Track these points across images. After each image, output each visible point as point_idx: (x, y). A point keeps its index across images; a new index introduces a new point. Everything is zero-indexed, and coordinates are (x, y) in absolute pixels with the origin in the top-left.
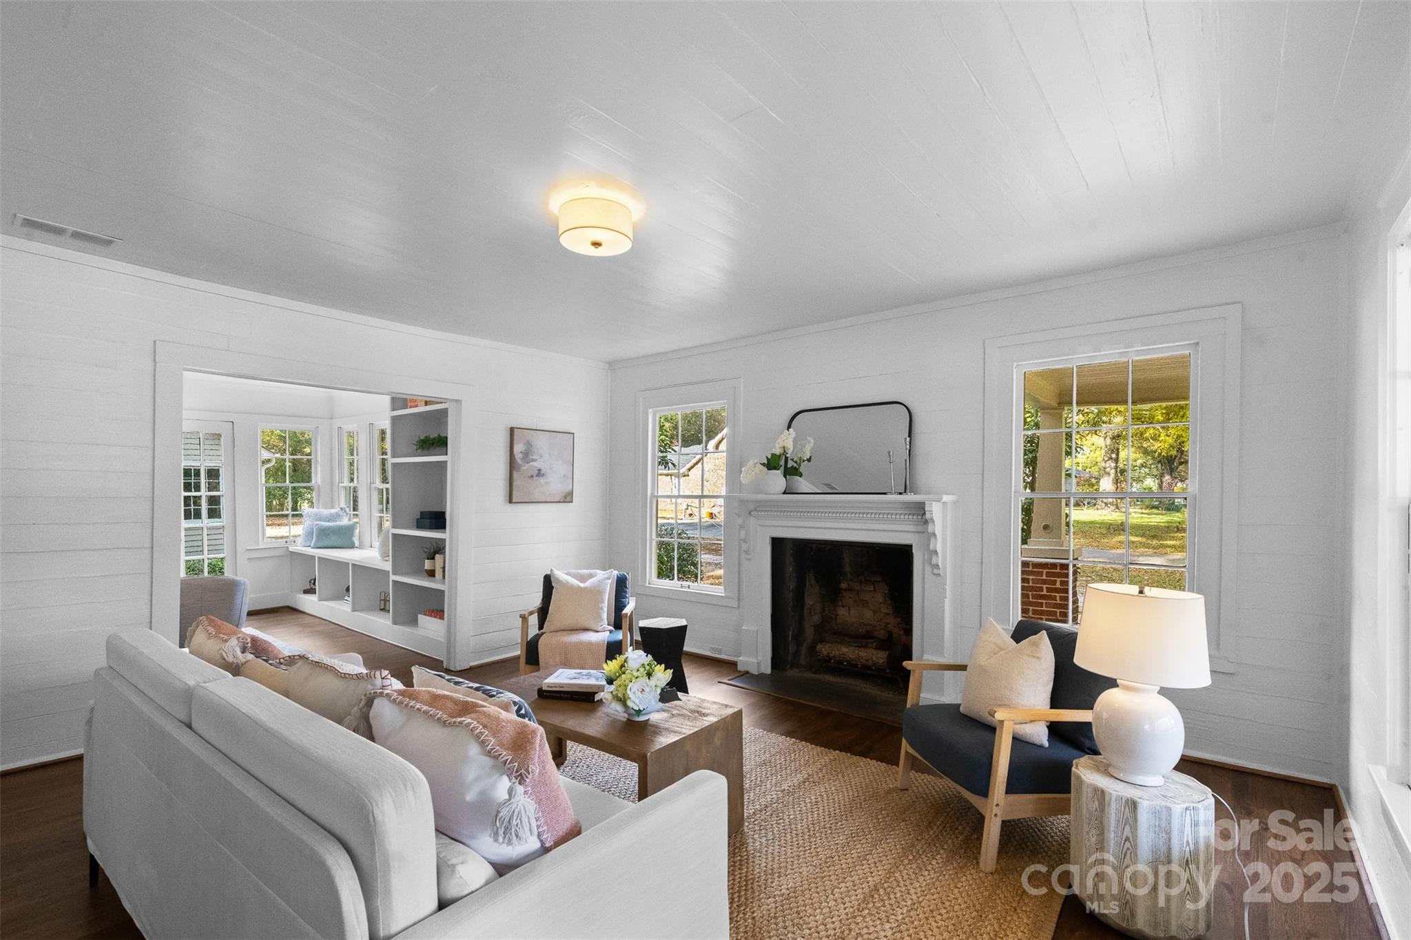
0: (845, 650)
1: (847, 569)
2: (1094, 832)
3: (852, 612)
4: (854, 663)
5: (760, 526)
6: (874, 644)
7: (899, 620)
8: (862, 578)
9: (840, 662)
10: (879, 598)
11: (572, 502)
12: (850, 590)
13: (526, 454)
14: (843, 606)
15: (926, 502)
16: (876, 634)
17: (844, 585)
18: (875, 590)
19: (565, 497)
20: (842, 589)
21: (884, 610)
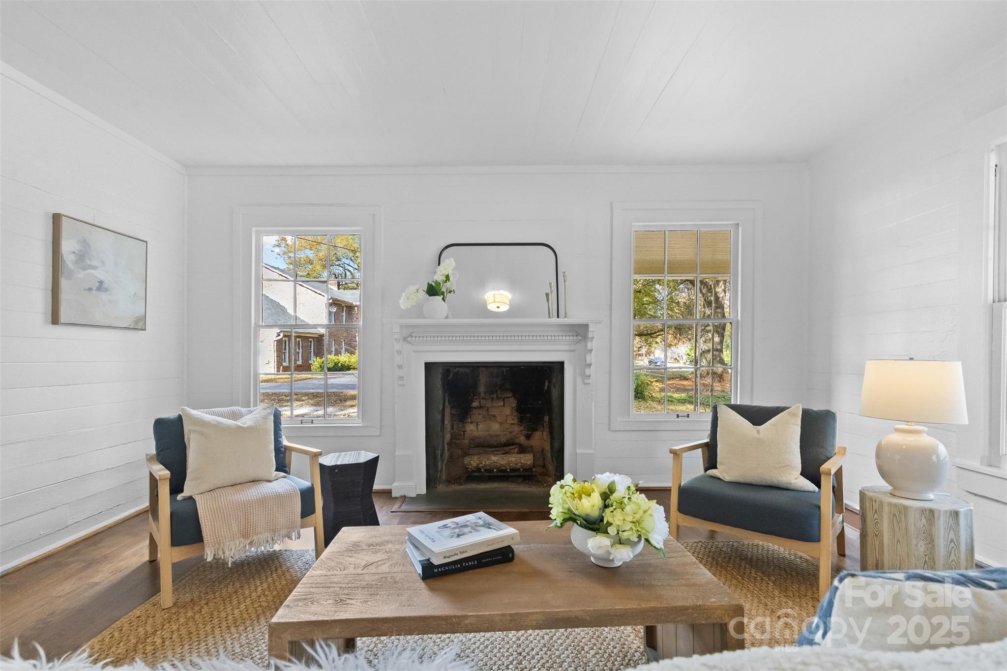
0: (494, 458)
1: (482, 389)
2: (921, 543)
3: (481, 426)
4: (504, 468)
5: (413, 351)
6: (516, 450)
7: (522, 428)
8: (495, 396)
9: (491, 471)
10: (507, 411)
11: (145, 330)
12: (481, 407)
13: (82, 257)
14: (472, 423)
15: (590, 324)
16: (517, 441)
17: (475, 404)
18: (504, 405)
19: (136, 322)
20: (472, 407)
21: (510, 421)
